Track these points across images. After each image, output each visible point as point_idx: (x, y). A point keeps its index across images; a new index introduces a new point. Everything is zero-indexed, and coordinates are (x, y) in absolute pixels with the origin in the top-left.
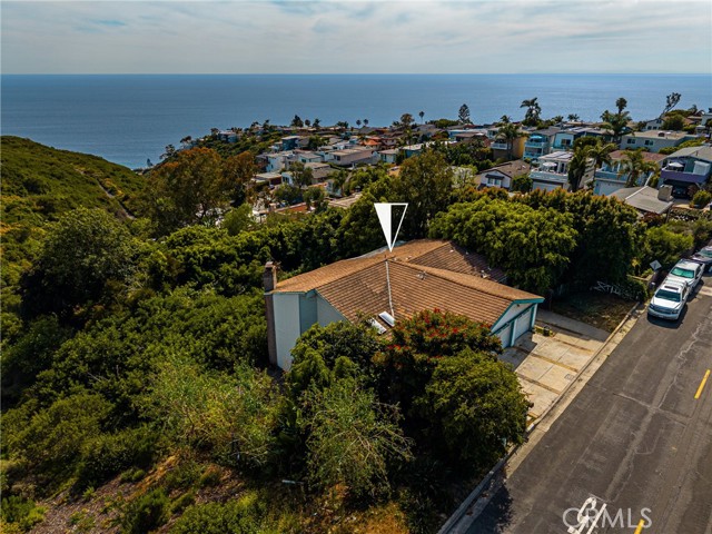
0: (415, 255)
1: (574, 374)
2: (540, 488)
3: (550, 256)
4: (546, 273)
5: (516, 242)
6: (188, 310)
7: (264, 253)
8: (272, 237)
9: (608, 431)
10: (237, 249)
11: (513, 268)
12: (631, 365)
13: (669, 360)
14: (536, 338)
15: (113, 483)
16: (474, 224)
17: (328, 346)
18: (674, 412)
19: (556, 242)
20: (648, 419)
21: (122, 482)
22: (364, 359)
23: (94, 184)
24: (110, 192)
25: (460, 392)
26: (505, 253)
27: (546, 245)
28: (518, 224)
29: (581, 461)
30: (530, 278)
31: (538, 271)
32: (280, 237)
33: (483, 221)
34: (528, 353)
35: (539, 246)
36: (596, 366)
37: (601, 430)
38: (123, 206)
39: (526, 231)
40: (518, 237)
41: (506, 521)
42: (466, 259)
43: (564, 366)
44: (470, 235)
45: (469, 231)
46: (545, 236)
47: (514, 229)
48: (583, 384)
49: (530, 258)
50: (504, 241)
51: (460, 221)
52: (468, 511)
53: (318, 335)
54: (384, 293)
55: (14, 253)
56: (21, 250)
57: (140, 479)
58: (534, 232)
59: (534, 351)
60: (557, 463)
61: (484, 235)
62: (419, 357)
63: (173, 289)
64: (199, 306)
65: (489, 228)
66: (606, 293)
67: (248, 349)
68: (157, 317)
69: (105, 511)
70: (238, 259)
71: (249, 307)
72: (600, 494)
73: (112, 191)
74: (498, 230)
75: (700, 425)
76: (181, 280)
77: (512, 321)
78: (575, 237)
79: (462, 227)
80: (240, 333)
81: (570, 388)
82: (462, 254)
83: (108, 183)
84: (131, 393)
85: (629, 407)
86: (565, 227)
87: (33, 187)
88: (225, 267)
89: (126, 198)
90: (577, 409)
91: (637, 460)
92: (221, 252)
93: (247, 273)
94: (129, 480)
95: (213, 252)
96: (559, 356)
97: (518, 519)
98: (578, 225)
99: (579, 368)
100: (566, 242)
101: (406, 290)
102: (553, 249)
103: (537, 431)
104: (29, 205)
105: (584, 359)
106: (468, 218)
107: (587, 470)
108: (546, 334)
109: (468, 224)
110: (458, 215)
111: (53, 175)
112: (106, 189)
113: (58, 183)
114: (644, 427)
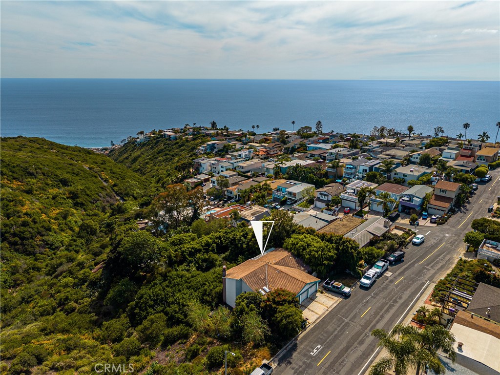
0: (277, 260)
1: (327, 308)
2: (306, 343)
3: (325, 262)
4: (324, 268)
5: (314, 255)
6: (188, 279)
7: (213, 247)
8: (217, 238)
9: (330, 328)
10: (202, 246)
11: (313, 265)
12: (346, 305)
13: (359, 304)
14: (318, 294)
15: (176, 344)
16: (299, 247)
17: (247, 301)
18: (352, 322)
19: (328, 257)
20: (343, 324)
21: (179, 344)
22: (258, 305)
23: (96, 177)
24: (105, 181)
25: (283, 317)
26: (310, 259)
27: (324, 257)
28: (315, 249)
29: (319, 336)
30: (319, 270)
32: (220, 238)
33: (303, 246)
34: (313, 300)
35: (322, 258)
36: (335, 305)
37: (328, 327)
38: (113, 190)
39: (317, 252)
40: (314, 254)
41: (295, 351)
42: (296, 261)
43: (325, 306)
44: (298, 251)
45: (298, 250)
46: (324, 254)
47: (313, 250)
48: (328, 312)
49: (319, 262)
50: (310, 255)
51: (294, 244)
52: (286, 349)
53: (244, 297)
54: (265, 279)
55: (63, 226)
56: (66, 224)
57: (185, 343)
58: (320, 252)
59: (316, 300)
60: (313, 337)
61: (303, 251)
62: (274, 306)
63: (178, 266)
64: (192, 277)
65: (304, 249)
66: (349, 274)
67: (216, 297)
68: (176, 281)
69: (177, 352)
70: (203, 251)
71: (214, 278)
72: (321, 345)
73: (106, 181)
74: (308, 250)
75: (358, 325)
76: (180, 263)
77: (308, 290)
78: (336, 254)
79: (295, 247)
80: (211, 290)
81: (324, 313)
82: (295, 259)
83: (104, 175)
84: (175, 313)
85: (340, 320)
86: (332, 251)
87: (65, 183)
88: (199, 255)
89: (115, 185)
90: (323, 320)
91: (336, 335)
92: (196, 248)
93: (207, 257)
94: (182, 343)
95: (192, 248)
96: (323, 301)
97: (298, 351)
98: (337, 249)
99: (329, 306)
100: (332, 256)
101: (272, 277)
102: (327, 259)
103: (309, 327)
104: (64, 194)
105: (332, 302)
106: (297, 244)
107: (320, 338)
108: (322, 293)
109: (297, 246)
110: (294, 242)
111: (73, 173)
112: (102, 179)
113: (78, 178)
114: (341, 326)
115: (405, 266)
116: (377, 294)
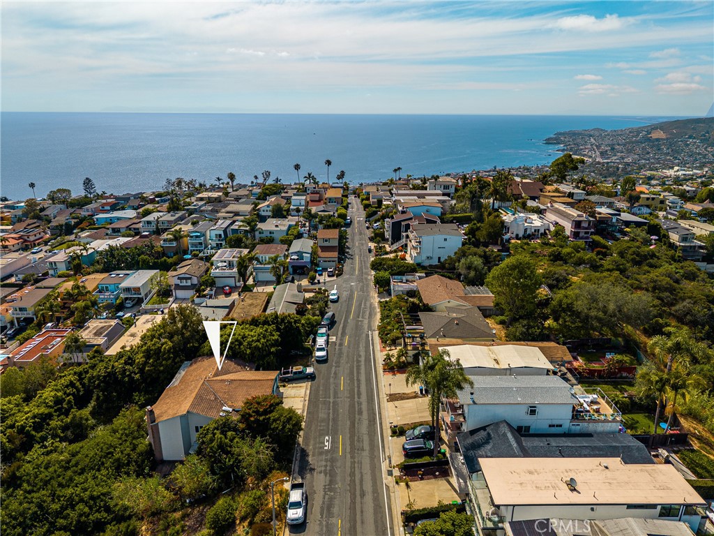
1: (303, 399)
3: (273, 349)
4: (274, 358)
8: (67, 386)
9: (322, 415)
10: (50, 407)
11: (258, 360)
12: (319, 386)
13: (329, 379)
14: (282, 389)
16: (232, 343)
18: (338, 398)
19: (273, 342)
20: (331, 404)
25: (284, 422)
27: (270, 344)
29: (319, 428)
31: (270, 358)
34: (283, 398)
35: (267, 346)
36: (308, 392)
37: (320, 416)
40: (256, 345)
42: (235, 363)
43: (298, 397)
48: (307, 401)
49: (265, 353)
54: (216, 398)
58: (262, 340)
60: (313, 432)
63: (26, 455)
64: (73, 455)
66: (296, 355)
70: (55, 413)
72: (328, 435)
81: (304, 405)
82: (232, 361)
92: (42, 414)
93: (69, 420)
96: (293, 394)
99: (303, 396)
100: (277, 340)
101: (224, 392)
105: (303, 391)
107: (321, 430)
108: (284, 386)
114: (331, 408)
115: (341, 326)
116: (338, 362)
